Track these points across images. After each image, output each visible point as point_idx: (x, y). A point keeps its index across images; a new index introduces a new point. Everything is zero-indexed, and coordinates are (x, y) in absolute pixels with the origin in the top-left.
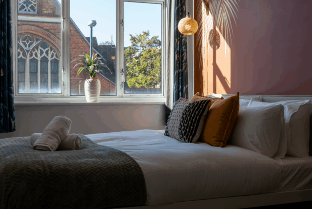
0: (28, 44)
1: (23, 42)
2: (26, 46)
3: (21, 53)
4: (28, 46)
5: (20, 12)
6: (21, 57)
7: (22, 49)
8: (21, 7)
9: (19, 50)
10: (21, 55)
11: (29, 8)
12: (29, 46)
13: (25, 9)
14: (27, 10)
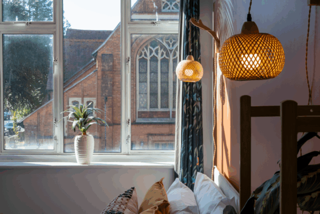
0: (171, 44)
1: (166, 42)
2: (169, 46)
3: (165, 53)
4: (171, 46)
5: (163, 11)
6: (165, 57)
7: (165, 49)
8: (165, 5)
9: (162, 50)
10: (165, 55)
11: (172, 6)
12: (173, 45)
13: (168, 7)
14: (171, 8)
